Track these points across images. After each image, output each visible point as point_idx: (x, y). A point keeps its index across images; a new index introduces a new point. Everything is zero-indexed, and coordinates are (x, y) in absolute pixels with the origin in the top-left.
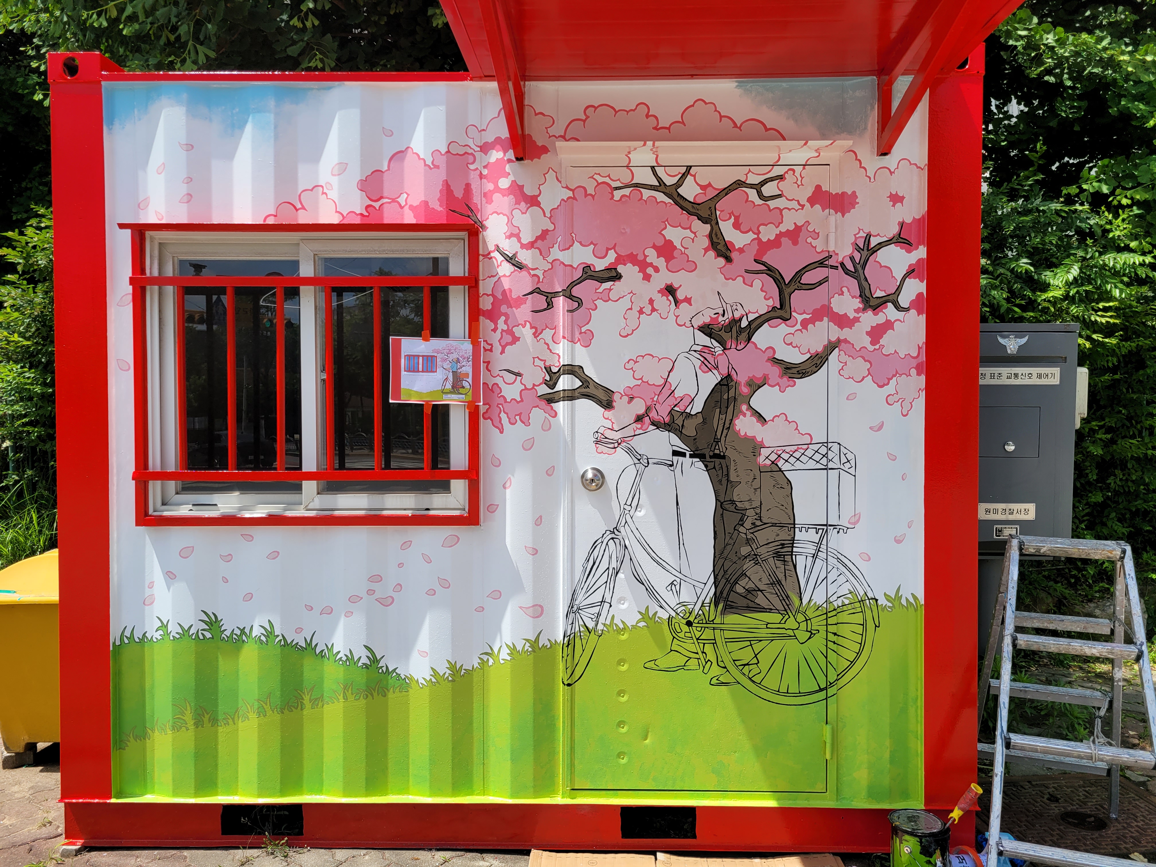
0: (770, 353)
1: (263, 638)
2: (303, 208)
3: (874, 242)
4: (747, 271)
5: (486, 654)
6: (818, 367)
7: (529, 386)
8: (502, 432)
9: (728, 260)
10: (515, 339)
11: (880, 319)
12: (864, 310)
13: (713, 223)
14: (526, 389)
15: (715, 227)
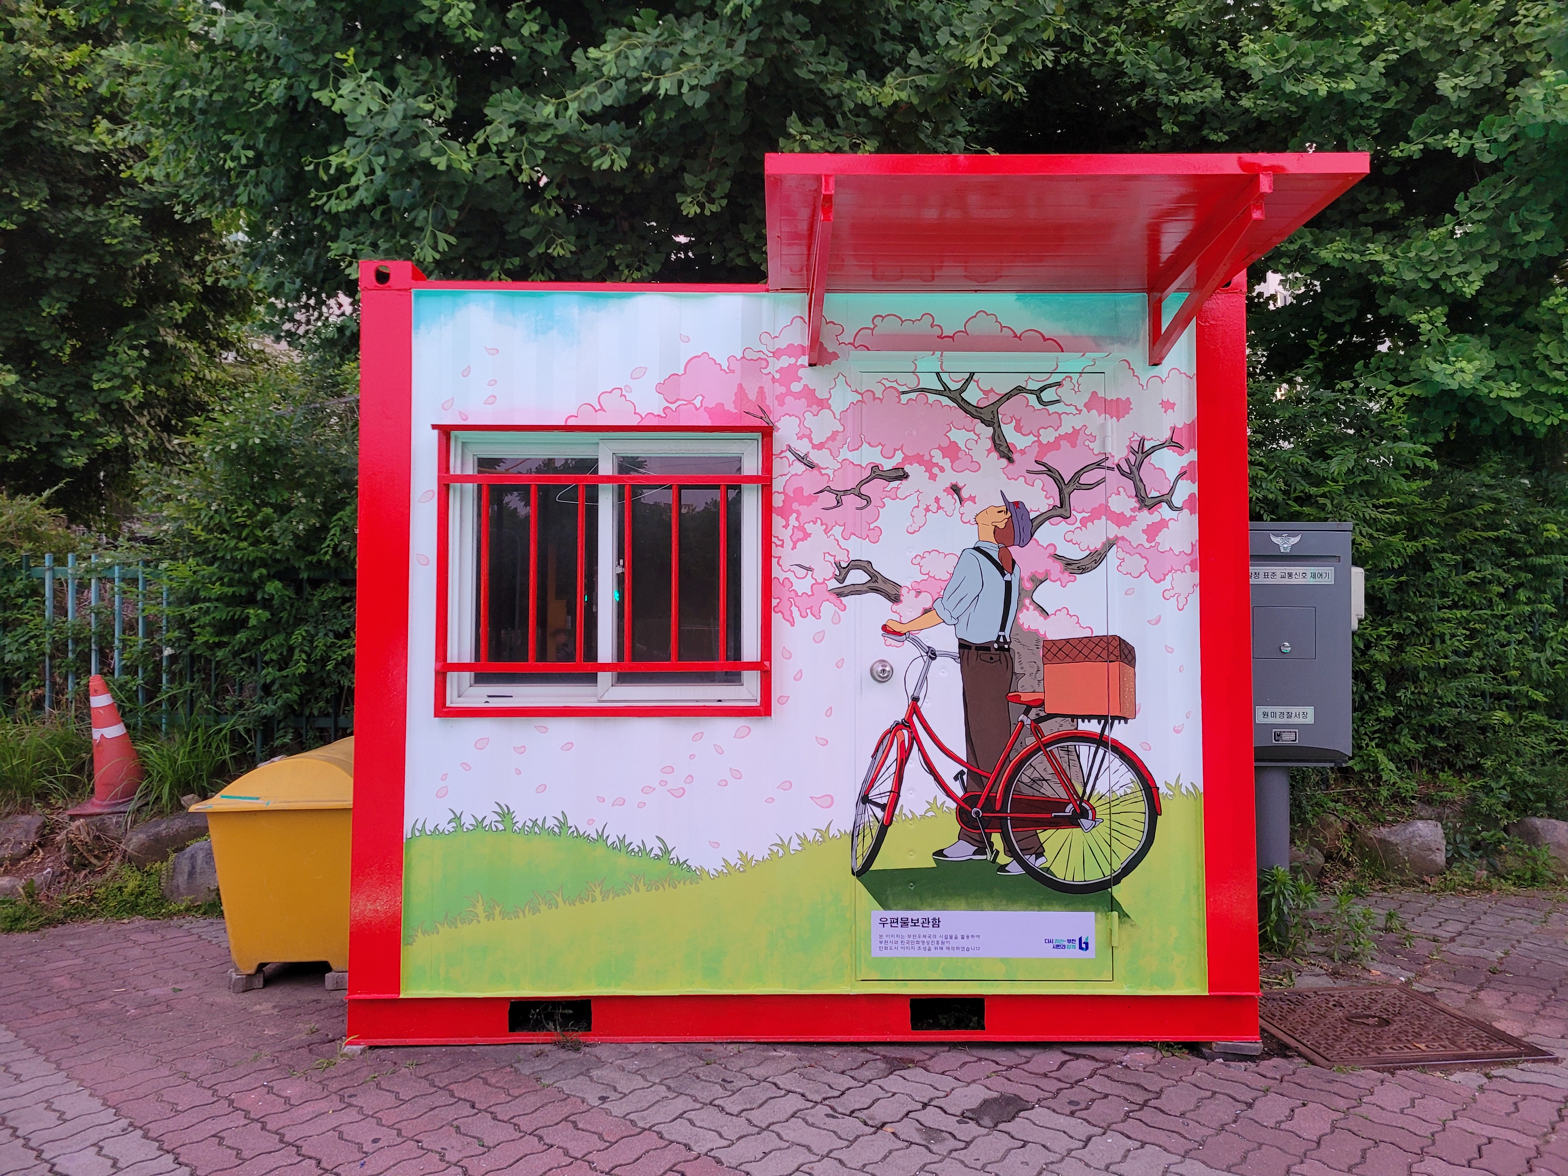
0: (1051, 550)
1: (556, 829)
2: (602, 409)
3: (1147, 446)
4: (1028, 472)
5: (776, 845)
6: (1098, 563)
7: (820, 580)
8: (793, 625)
9: (1010, 460)
10: (807, 536)
11: (1155, 517)
12: (1140, 509)
13: (996, 426)
14: (817, 583)
15: (998, 430)
